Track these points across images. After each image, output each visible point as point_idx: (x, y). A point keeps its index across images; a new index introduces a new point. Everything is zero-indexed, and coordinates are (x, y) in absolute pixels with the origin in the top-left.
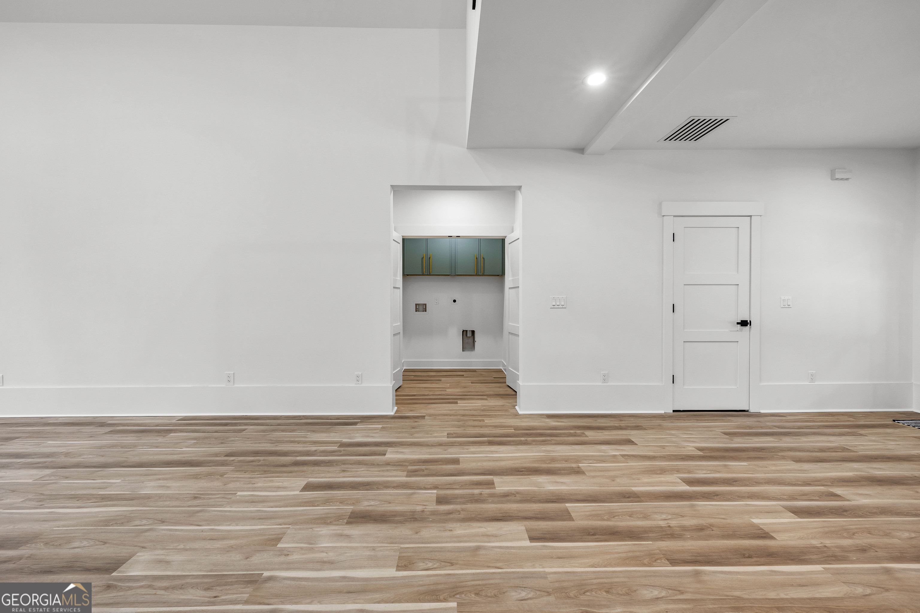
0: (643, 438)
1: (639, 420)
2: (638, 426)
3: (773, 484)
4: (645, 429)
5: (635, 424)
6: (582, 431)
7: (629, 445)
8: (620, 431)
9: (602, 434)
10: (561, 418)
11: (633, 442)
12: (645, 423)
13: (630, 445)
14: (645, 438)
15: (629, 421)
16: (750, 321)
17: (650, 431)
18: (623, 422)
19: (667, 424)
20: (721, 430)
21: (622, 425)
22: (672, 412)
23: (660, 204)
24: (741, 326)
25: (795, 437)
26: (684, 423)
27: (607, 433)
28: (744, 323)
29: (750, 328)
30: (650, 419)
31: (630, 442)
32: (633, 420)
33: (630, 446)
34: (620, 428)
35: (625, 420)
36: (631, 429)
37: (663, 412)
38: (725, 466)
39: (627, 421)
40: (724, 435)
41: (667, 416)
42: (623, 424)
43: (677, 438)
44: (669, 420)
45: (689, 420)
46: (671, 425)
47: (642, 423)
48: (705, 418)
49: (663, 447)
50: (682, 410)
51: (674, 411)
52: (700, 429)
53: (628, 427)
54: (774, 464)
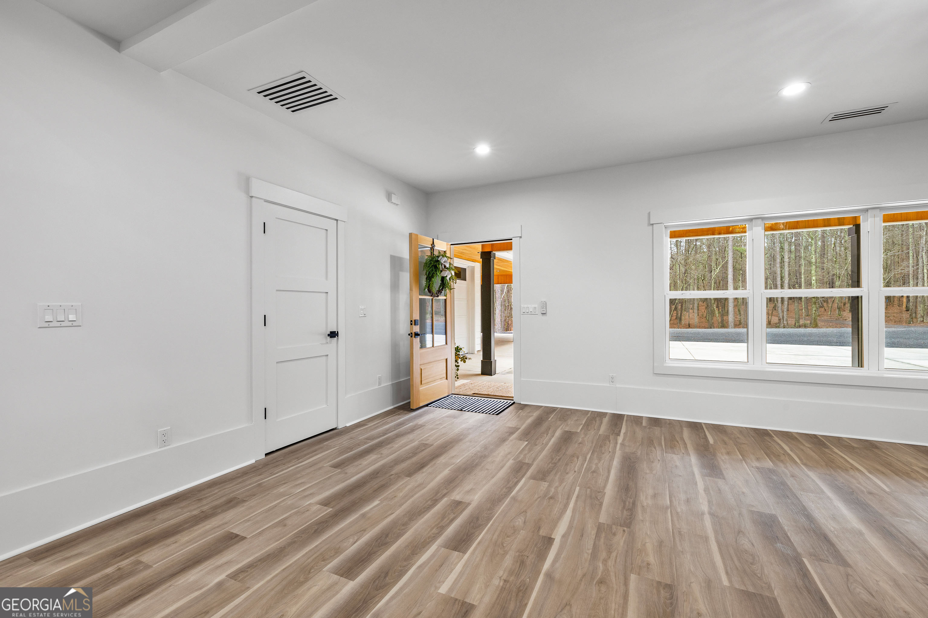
0: (248, 520)
1: (227, 487)
2: (230, 501)
3: (415, 517)
4: (244, 501)
5: (224, 499)
6: (132, 559)
7: (232, 545)
8: (207, 522)
9: (177, 545)
10: (72, 546)
11: (237, 536)
12: (238, 490)
13: (235, 544)
14: (252, 519)
15: (212, 495)
16: (338, 332)
17: (252, 503)
18: (204, 502)
19: (268, 479)
20: (328, 462)
21: (205, 508)
22: (264, 457)
23: (248, 180)
24: (331, 337)
25: (388, 446)
26: (286, 469)
27: (184, 538)
28: (333, 335)
29: (338, 339)
30: (240, 480)
31: (232, 538)
32: (219, 492)
33: (236, 547)
34: (204, 517)
35: (206, 497)
36: (223, 511)
37: (253, 461)
38: (363, 515)
39: (209, 496)
40: (335, 469)
41: (260, 467)
42: (206, 506)
43: (291, 498)
44: (266, 471)
45: (289, 462)
46: (272, 478)
47: (234, 492)
48: (305, 452)
49: (282, 523)
50: (274, 450)
51: (266, 455)
52: (308, 471)
53: (216, 507)
54: (398, 489)
